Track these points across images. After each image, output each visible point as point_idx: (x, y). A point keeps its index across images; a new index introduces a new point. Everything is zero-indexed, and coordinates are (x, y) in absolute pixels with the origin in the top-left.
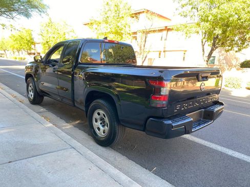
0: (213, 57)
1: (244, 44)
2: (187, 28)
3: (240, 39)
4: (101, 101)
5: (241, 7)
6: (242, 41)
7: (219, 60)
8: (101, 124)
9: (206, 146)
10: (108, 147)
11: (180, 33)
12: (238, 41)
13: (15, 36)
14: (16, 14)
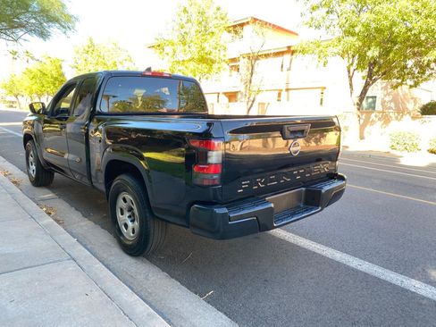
0: (372, 97)
1: (423, 73)
2: (321, 48)
3: (416, 65)
4: (125, 178)
5: (413, 8)
6: (421, 67)
7: (383, 103)
8: (129, 217)
9: (314, 253)
10: (142, 258)
11: (308, 57)
12: (414, 69)
13: (33, 70)
14: (22, 33)
